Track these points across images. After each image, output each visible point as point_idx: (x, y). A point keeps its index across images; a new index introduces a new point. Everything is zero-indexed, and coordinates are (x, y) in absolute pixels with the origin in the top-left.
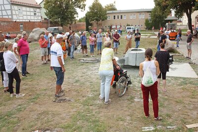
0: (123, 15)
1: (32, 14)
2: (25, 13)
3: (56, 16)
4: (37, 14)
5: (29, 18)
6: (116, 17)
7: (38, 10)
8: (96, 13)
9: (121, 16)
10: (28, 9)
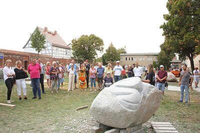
0: (133, 57)
1: (65, 53)
2: (60, 52)
3: (81, 56)
4: (68, 53)
5: (62, 56)
6: (128, 59)
7: (68, 51)
8: (111, 55)
9: (132, 58)
10: (62, 49)
